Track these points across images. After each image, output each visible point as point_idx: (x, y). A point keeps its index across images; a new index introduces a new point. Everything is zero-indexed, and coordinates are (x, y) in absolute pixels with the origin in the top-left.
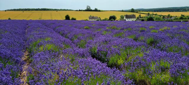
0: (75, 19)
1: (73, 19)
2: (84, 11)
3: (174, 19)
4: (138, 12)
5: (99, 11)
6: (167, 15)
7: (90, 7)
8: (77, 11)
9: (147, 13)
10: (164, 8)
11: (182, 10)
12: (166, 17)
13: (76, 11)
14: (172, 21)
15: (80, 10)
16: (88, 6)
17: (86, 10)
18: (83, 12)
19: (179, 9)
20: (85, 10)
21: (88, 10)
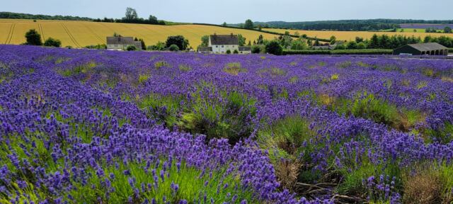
0: (57, 44)
1: (51, 43)
2: (118, 21)
3: (336, 49)
4: (263, 29)
5: (162, 23)
6: (328, 38)
7: (135, 13)
8: (99, 20)
9: (283, 31)
10: (331, 22)
11: (368, 28)
12: (324, 43)
13: (95, 21)
14: (329, 53)
15: (106, 20)
16: (129, 10)
17: (124, 21)
18: (115, 24)
19: (362, 25)
20: (121, 18)
21: (131, 19)
